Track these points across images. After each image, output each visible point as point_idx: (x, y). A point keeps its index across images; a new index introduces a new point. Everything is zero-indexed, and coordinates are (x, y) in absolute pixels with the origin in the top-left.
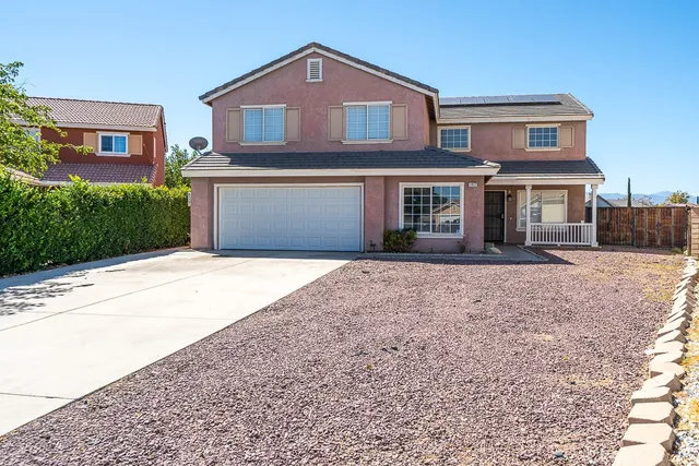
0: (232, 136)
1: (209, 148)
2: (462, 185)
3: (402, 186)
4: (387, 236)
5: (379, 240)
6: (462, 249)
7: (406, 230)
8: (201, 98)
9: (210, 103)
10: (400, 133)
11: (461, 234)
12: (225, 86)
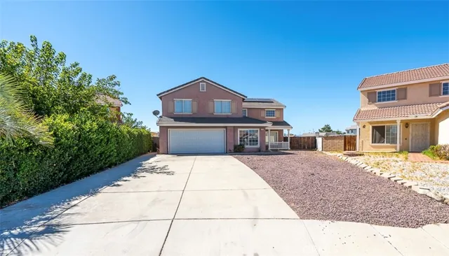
0: (170, 110)
1: (161, 114)
2: (259, 129)
3: (239, 130)
4: (235, 147)
5: (232, 149)
6: (260, 151)
7: (241, 145)
8: (158, 95)
9: (161, 98)
10: (234, 111)
11: (258, 146)
12: (168, 91)
